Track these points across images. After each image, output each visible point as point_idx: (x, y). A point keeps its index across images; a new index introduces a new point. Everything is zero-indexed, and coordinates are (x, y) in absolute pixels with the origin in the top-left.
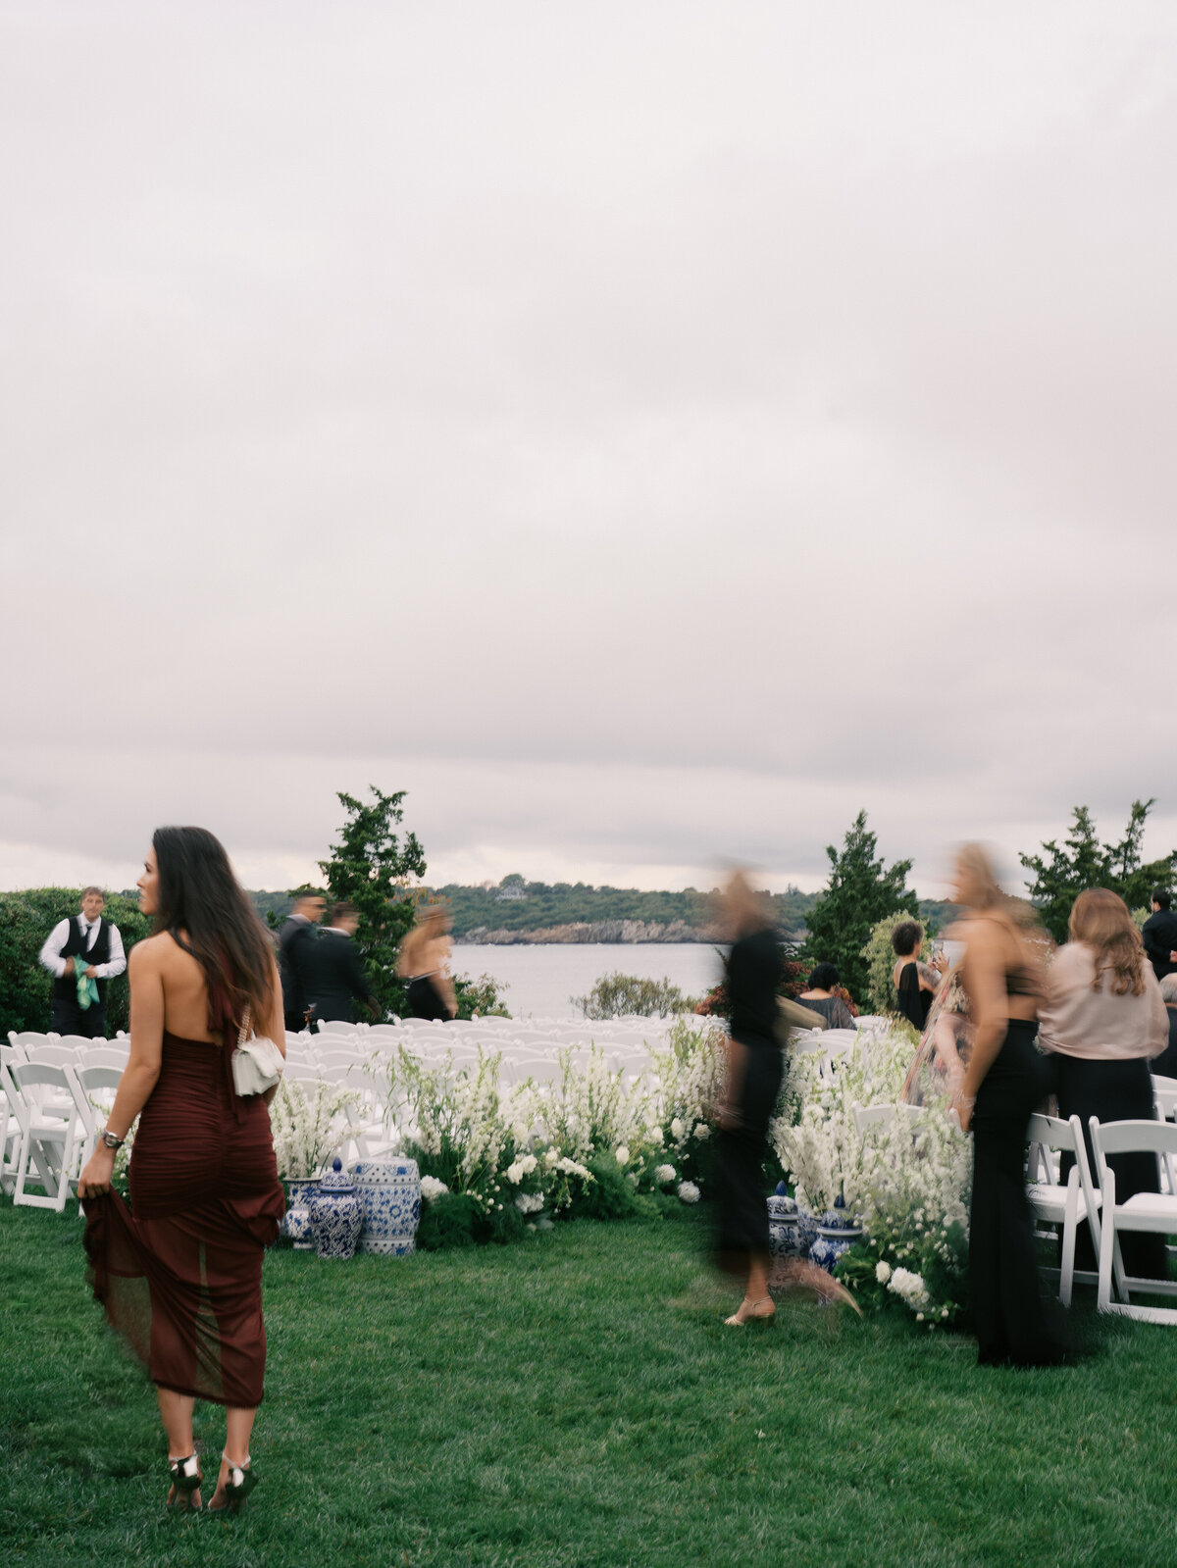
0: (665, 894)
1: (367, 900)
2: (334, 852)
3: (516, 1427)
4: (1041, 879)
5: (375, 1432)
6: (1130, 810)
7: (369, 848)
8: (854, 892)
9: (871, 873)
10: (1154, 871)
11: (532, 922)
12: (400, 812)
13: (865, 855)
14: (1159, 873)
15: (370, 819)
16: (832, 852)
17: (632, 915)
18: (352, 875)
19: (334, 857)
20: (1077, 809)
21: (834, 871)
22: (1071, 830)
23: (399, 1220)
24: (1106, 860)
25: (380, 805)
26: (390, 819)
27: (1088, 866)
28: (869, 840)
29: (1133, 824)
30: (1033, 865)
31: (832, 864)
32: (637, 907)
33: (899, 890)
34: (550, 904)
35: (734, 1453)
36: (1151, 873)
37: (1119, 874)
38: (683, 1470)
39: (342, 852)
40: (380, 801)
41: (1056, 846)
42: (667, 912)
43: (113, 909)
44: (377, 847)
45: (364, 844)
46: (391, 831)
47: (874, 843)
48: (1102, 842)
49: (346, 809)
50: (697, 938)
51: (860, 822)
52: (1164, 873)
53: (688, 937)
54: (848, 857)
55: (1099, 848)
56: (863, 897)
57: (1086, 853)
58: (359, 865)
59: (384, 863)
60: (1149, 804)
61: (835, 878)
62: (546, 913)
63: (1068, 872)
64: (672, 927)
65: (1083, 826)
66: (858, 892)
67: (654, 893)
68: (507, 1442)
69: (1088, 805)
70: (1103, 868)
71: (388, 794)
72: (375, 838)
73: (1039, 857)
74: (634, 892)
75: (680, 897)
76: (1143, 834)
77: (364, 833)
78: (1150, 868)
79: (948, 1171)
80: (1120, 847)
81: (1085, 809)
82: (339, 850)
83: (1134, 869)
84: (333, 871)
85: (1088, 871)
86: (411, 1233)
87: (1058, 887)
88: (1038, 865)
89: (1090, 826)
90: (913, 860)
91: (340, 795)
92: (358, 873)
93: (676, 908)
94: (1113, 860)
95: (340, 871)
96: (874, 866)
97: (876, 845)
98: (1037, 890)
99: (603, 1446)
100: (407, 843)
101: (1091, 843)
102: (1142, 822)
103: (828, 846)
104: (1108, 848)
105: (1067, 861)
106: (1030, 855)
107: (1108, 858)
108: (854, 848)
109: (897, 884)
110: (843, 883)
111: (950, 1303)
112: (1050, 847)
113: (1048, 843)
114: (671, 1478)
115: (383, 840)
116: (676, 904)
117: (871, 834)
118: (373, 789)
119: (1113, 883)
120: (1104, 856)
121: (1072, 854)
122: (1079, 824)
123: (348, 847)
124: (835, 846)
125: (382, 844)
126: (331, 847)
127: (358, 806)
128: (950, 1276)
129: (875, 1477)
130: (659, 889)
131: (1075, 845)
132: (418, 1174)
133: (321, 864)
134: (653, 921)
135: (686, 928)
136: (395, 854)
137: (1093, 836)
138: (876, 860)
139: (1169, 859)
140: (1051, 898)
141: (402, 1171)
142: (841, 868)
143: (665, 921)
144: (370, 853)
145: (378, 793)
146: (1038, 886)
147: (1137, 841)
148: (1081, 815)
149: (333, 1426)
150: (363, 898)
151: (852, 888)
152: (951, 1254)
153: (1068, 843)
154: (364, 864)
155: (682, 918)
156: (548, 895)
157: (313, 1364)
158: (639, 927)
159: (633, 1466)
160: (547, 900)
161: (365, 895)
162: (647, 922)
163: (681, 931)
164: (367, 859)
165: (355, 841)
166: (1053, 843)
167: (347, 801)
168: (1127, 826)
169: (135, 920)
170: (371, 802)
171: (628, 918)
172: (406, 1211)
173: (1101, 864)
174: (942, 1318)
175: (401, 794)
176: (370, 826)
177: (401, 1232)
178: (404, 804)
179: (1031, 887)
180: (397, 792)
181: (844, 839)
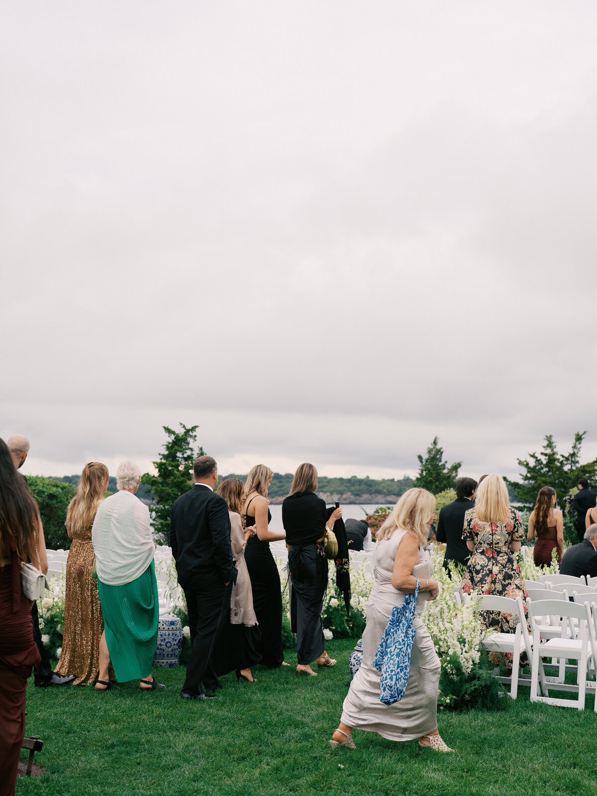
0: (341, 479)
1: (178, 482)
2: (161, 457)
3: (213, 762)
4: (529, 472)
5: (139, 764)
6: (574, 437)
7: (179, 454)
8: (431, 479)
9: (440, 469)
10: (586, 468)
11: (273, 493)
12: (195, 436)
13: (437, 459)
14: (588, 469)
15: (179, 440)
16: (420, 458)
17: (324, 490)
18: (170, 468)
19: (161, 459)
20: (547, 436)
21: (421, 468)
22: (544, 447)
23: (170, 649)
24: (562, 463)
25: (185, 432)
26: (190, 440)
27: (552, 465)
28: (439, 452)
29: (575, 445)
30: (524, 465)
31: (420, 464)
32: (327, 486)
33: (454, 477)
34: (282, 484)
35: (326, 776)
36: (584, 470)
37: (569, 470)
38: (297, 786)
39: (165, 457)
40: (185, 431)
41: (536, 455)
42: (342, 488)
43: (45, 485)
44: (183, 454)
45: (176, 453)
46: (190, 446)
47: (442, 453)
48: (560, 453)
49: (167, 435)
50: (357, 502)
51: (435, 443)
52: (591, 469)
53: (353, 501)
54: (429, 461)
55: (558, 457)
56: (436, 481)
57: (551, 459)
58: (173, 464)
59: (186, 463)
60: (583, 434)
61: (422, 472)
62: (280, 489)
63: (542, 468)
64: (344, 496)
65: (550, 445)
66: (434, 479)
67: (336, 479)
68: (207, 770)
69: (552, 434)
70: (560, 466)
71: (189, 427)
72: (182, 449)
73: (527, 461)
74: (325, 478)
75: (349, 481)
76: (581, 449)
77: (176, 447)
78: (584, 467)
79: (451, 625)
80: (569, 456)
81: (551, 436)
82: (163, 455)
83: (576, 467)
84: (160, 466)
85: (552, 468)
86: (177, 656)
87: (537, 476)
88: (527, 465)
89: (553, 445)
90: (462, 462)
91: (164, 427)
92: (173, 468)
93: (346, 486)
94: (565, 463)
95: (163, 467)
96: (442, 465)
97: (443, 455)
98: (526, 478)
99: (257, 772)
100: (199, 452)
101: (554, 454)
102: (580, 443)
103: (418, 455)
104: (563, 456)
105: (542, 463)
106: (523, 460)
107: (562, 461)
108: (432, 456)
109: (454, 475)
110: (426, 473)
111: (451, 696)
112: (533, 456)
113: (532, 454)
114: (290, 790)
115: (186, 451)
116: (347, 484)
117: (441, 449)
118: (181, 424)
119: (565, 475)
120: (560, 461)
121: (544, 460)
122: (548, 444)
123: (168, 454)
124: (422, 455)
125: (186, 453)
126: (159, 454)
127: (174, 433)
128: (452, 681)
129: (398, 790)
130: (338, 476)
131: (546, 455)
132: (181, 626)
133: (154, 463)
134: (335, 493)
135: (352, 497)
136: (192, 458)
137: (555, 450)
138: (443, 462)
139: (595, 462)
140: (533, 482)
141: (172, 623)
142: (424, 466)
143: (341, 493)
144: (179, 457)
145: (184, 427)
146: (527, 476)
147: (578, 453)
148: (549, 439)
149: (116, 761)
150: (175, 481)
151: (431, 477)
152: (452, 670)
153: (542, 454)
154: (176, 463)
155: (350, 491)
156: (281, 479)
157: (113, 727)
158: (328, 496)
159: (271, 784)
160: (280, 482)
161: (177, 479)
162: (332, 493)
163: (349, 498)
164: (178, 461)
165: (171, 451)
166: (534, 454)
167: (168, 430)
168: (572, 445)
169: (56, 491)
170: (180, 431)
171: (322, 492)
172: (174, 644)
173: (559, 464)
174: (447, 703)
175: (196, 427)
176: (179, 443)
177: (172, 655)
178: (197, 432)
179: (523, 476)
180: (194, 426)
181: (427, 451)
